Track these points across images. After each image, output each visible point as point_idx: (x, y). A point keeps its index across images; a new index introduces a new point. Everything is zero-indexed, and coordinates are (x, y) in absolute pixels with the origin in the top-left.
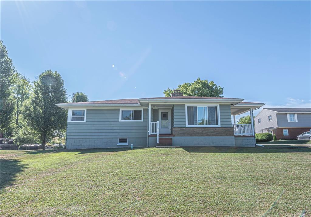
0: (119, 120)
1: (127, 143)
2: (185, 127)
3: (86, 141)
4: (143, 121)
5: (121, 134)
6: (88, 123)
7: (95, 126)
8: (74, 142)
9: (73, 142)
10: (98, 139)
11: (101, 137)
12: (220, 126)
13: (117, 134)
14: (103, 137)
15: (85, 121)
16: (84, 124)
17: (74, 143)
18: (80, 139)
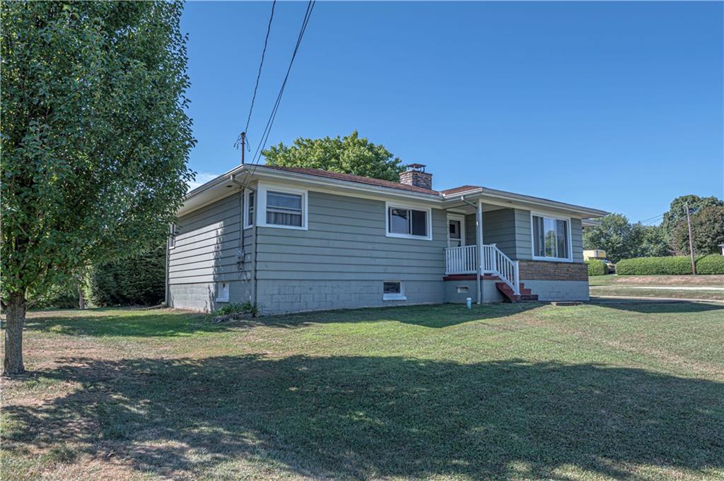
0: (385, 233)
1: (401, 294)
2: (531, 261)
3: (311, 289)
4: (431, 239)
5: (390, 269)
6: (313, 234)
7: (331, 244)
8: (279, 290)
9: (276, 292)
10: (340, 283)
11: (346, 277)
12: (572, 261)
13: (381, 269)
14: (353, 277)
15: (306, 227)
16: (303, 236)
17: (279, 294)
18: (294, 283)
